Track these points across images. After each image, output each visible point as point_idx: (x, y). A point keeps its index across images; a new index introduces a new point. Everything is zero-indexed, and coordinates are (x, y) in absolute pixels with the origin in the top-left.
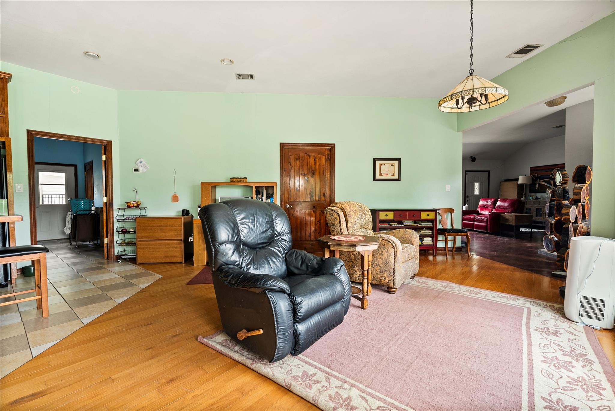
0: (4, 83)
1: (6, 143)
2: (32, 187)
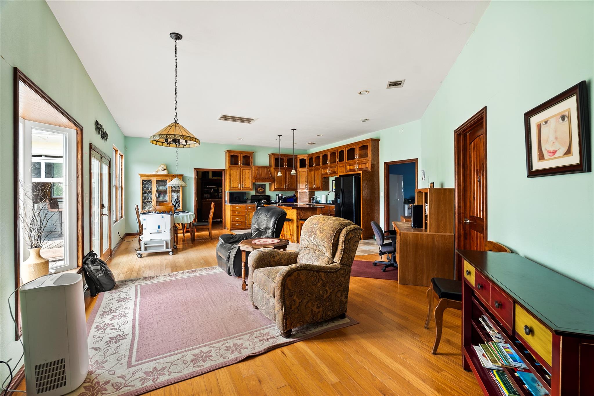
0: (370, 143)
2: (385, 193)
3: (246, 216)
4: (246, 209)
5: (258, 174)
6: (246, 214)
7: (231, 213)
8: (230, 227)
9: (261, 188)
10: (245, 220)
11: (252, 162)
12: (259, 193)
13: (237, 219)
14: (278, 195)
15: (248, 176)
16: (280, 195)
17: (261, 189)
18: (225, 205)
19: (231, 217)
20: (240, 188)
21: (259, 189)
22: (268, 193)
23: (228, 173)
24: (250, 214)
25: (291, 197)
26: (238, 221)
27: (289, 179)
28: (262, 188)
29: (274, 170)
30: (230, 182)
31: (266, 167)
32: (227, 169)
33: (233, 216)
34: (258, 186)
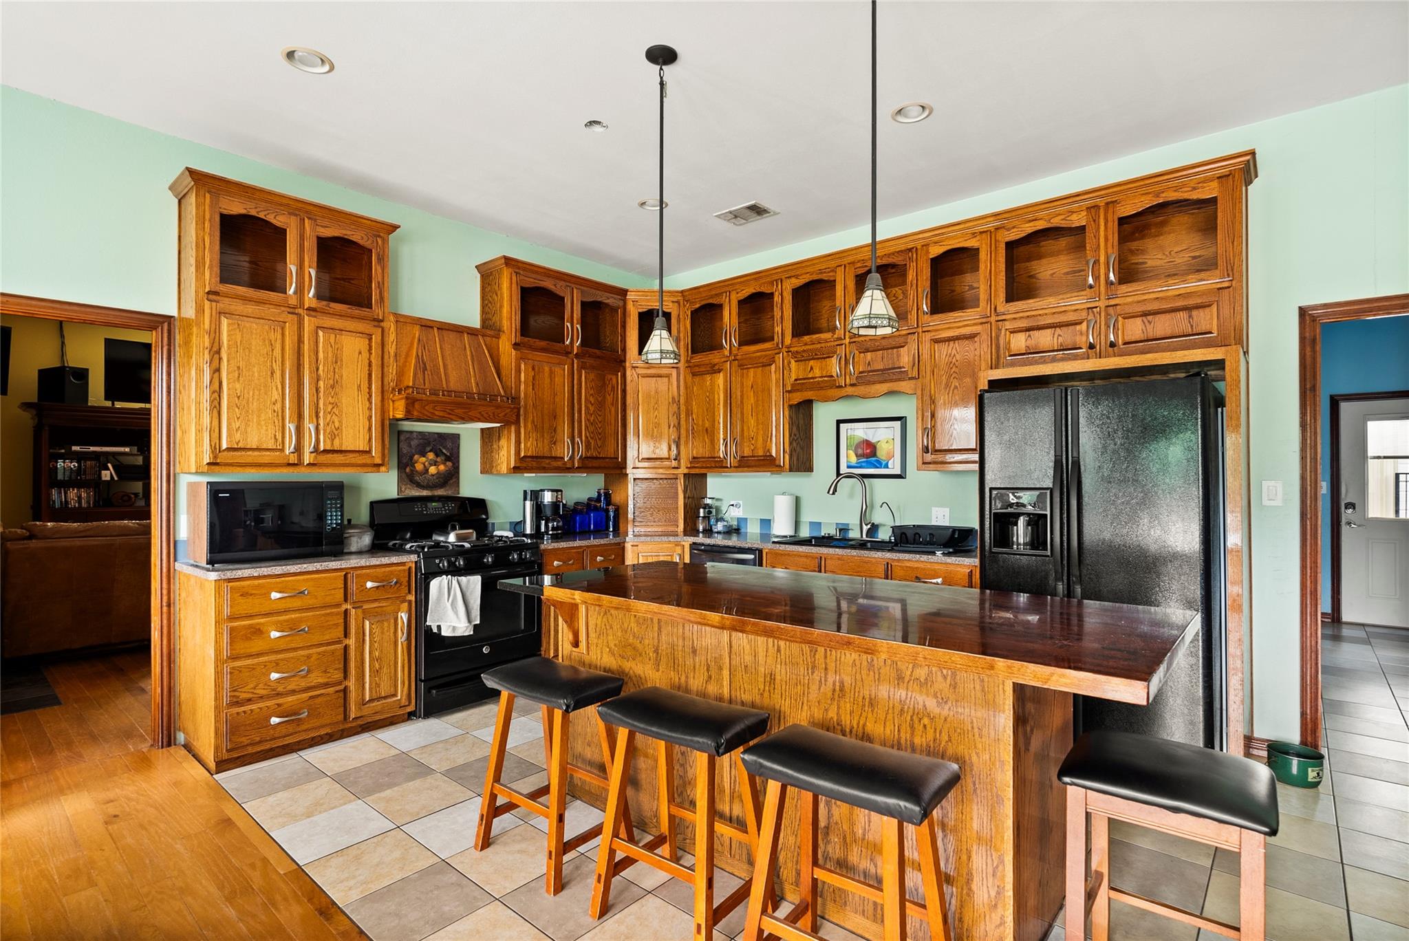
0: (1235, 183)
1: (1226, 363)
2: (1309, 488)
3: (346, 648)
4: (346, 600)
5: (422, 366)
6: (346, 635)
7: (225, 638)
8: (217, 748)
9: (431, 456)
10: (338, 675)
11: (381, 287)
12: (419, 486)
13: (274, 676)
14: (535, 495)
15: (353, 372)
16: (548, 498)
17: (435, 463)
18: (169, 575)
19: (226, 669)
20: (298, 449)
21: (420, 463)
22: (472, 484)
23: (199, 342)
24: (377, 630)
25: (590, 506)
26: (280, 689)
27: (592, 408)
28: (437, 455)
29: (514, 352)
30: (216, 406)
31: (471, 332)
32: (190, 312)
33: (238, 664)
34: (414, 443)
